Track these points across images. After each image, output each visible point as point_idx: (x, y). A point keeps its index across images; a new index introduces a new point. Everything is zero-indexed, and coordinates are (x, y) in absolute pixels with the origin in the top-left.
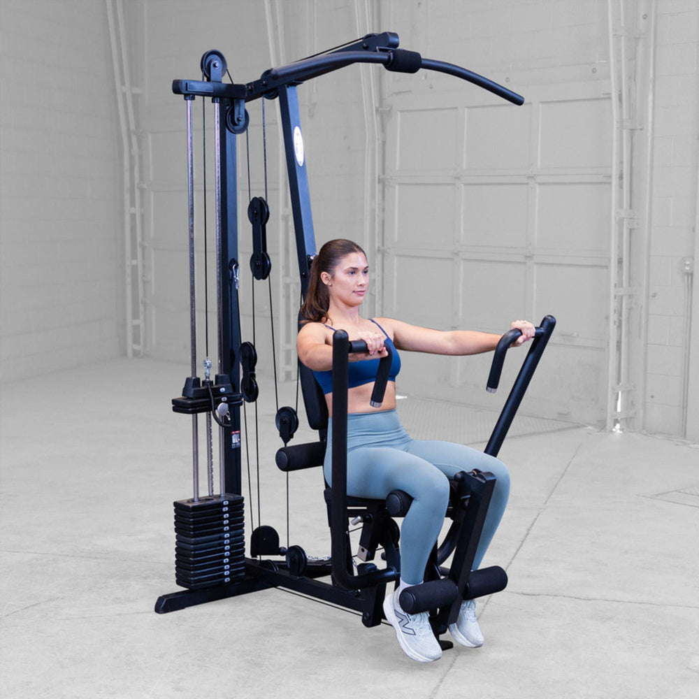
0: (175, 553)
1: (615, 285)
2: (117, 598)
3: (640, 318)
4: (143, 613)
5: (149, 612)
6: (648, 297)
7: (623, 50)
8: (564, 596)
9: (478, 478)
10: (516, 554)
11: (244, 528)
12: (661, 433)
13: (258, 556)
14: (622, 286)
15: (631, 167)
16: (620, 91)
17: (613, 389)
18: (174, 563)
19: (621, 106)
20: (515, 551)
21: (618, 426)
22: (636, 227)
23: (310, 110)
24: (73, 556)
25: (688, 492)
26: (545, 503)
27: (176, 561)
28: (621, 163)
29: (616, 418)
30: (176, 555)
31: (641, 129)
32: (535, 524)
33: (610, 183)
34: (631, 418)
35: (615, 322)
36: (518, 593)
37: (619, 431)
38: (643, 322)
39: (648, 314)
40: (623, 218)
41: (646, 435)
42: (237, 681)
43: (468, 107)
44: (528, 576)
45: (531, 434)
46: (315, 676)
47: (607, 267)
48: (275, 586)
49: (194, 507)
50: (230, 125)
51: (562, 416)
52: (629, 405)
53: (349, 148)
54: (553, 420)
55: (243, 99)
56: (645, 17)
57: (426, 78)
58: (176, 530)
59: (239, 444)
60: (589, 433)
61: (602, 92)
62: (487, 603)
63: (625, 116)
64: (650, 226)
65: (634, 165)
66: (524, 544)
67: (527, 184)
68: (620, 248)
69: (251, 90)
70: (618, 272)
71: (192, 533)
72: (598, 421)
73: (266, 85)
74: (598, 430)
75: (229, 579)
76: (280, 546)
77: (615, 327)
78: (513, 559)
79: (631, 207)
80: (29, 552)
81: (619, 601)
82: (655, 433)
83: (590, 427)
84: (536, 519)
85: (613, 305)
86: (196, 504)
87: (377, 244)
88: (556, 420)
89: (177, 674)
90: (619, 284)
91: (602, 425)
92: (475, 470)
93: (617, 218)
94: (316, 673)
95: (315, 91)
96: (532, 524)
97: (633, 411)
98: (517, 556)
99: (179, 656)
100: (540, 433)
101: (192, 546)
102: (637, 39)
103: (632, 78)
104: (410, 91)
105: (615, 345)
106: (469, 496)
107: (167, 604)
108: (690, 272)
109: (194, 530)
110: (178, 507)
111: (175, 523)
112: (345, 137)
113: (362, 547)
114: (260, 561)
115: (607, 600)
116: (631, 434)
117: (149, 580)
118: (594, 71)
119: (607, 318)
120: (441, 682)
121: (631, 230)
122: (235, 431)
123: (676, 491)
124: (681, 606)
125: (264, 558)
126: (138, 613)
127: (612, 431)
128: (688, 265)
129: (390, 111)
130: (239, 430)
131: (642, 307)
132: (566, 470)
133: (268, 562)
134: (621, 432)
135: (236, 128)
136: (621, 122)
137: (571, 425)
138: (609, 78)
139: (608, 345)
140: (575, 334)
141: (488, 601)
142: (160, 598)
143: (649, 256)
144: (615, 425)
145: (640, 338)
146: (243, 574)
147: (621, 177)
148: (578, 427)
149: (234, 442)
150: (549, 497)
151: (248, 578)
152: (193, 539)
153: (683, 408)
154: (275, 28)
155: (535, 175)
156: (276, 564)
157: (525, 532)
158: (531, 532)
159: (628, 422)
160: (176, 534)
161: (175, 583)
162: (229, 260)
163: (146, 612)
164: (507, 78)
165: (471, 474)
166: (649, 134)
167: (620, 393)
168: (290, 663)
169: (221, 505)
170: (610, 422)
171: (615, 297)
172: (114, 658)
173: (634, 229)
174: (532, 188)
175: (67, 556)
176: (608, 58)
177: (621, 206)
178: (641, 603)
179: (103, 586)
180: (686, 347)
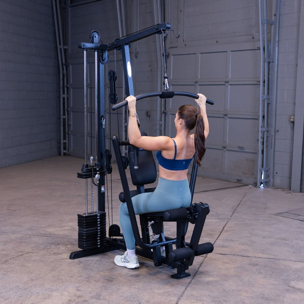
0: (78, 235)
1: (261, 127)
2: (54, 253)
3: (272, 140)
4: (65, 259)
5: (67, 259)
6: (275, 131)
7: (265, 29)
8: (238, 255)
9: (202, 206)
10: (218, 237)
11: (106, 225)
12: (280, 188)
13: (112, 237)
14: (264, 127)
15: (269, 78)
16: (264, 46)
17: (260, 170)
18: (78, 239)
19: (264, 53)
20: (218, 236)
21: (262, 185)
22: (270, 102)
23: (136, 55)
24: (37, 236)
25: (291, 213)
26: (231, 217)
27: (78, 238)
28: (265, 76)
29: (261, 182)
30: (78, 236)
31: (273, 62)
32: (227, 225)
33: (260, 84)
34: (268, 182)
35: (261, 142)
36: (218, 254)
37: (262, 187)
38: (273, 142)
39: (275, 139)
40: (265, 99)
41: (274, 189)
42: (102, 288)
43: (201, 53)
44: (223, 247)
45: (226, 188)
46: (134, 286)
47: (258, 119)
48: (118, 249)
49: (85, 216)
50: (101, 61)
51: (239, 181)
52: (267, 176)
53: (152, 70)
54: (235, 182)
55: (107, 50)
56: (275, 15)
57: (183, 41)
58: (79, 226)
59: (104, 191)
60: (250, 188)
61: (257, 47)
62: (205, 258)
63: (266, 57)
64: (276, 102)
65: (269, 77)
66: (221, 234)
67: (225, 85)
68: (263, 111)
69: (110, 47)
70: (263, 121)
71: (85, 227)
72: (254, 183)
73: (116, 45)
74: (254, 187)
75: (100, 246)
76: (121, 233)
77: (261, 144)
78: (217, 239)
79: (268, 95)
80: (20, 234)
81: (261, 258)
82: (278, 188)
83: (250, 186)
84: (227, 223)
85: (260, 135)
86: (87, 215)
87: (163, 109)
88: (236, 182)
89: (78, 284)
90: (263, 126)
91: (255, 185)
92: (200, 202)
93: (262, 99)
94: (134, 285)
95: (138, 47)
96: (225, 226)
97: (269, 179)
98: (218, 238)
99: (79, 277)
100: (229, 188)
101: (85, 232)
102: (272, 24)
103: (269, 41)
104: (177, 47)
105: (261, 151)
106: (198, 213)
107: (74, 256)
108: (293, 121)
109: (86, 226)
110: (79, 216)
111: (78, 223)
112: (150, 66)
113: (154, 234)
114: (113, 238)
115: (255, 257)
116: (267, 188)
117: (67, 246)
118: (253, 38)
119: (258, 140)
120: (186, 289)
121: (268, 104)
122: (103, 185)
123: (286, 212)
124: (287, 260)
125: (114, 237)
126: (63, 259)
127: (260, 187)
128: (292, 119)
129: (168, 55)
130: (104, 185)
131: (272, 136)
132: (240, 203)
133: (115, 239)
134: (264, 188)
135: (104, 62)
136: (264, 59)
137: (242, 185)
138: (259, 41)
139: (258, 152)
140: (245, 147)
141: (206, 256)
142: (71, 253)
143: (276, 115)
144: (261, 185)
145: (272, 149)
146: (106, 244)
147: (264, 82)
148: (245, 185)
149: (102, 190)
150: (232, 214)
151: (108, 245)
152: (85, 229)
153: (290, 178)
154: (122, 21)
155: (228, 81)
156: (119, 240)
157: (222, 229)
158: (224, 229)
159: (266, 184)
160: (78, 227)
161: (78, 247)
162: (101, 116)
163: (66, 259)
164: (217, 41)
165: (199, 204)
166: (276, 64)
167: (263, 172)
168: (124, 281)
169: (96, 216)
170: (259, 183)
171: (261, 131)
172: (53, 277)
173: (269, 103)
174: (227, 87)
175: (35, 235)
176: (259, 33)
177: (264, 94)
178: (270, 259)
179: (49, 248)
180: (291, 153)
